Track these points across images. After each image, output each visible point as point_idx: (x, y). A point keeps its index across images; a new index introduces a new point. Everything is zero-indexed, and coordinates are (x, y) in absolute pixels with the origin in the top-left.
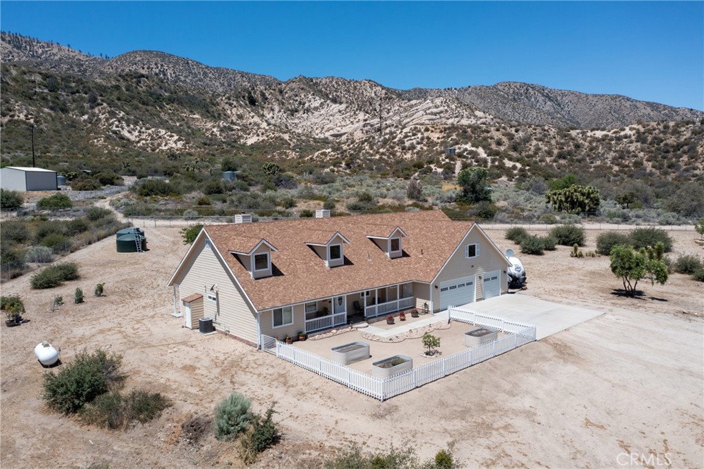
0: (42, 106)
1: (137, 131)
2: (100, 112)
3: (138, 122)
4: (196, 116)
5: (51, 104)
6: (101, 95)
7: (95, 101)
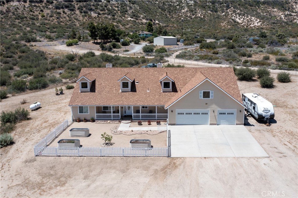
0: (208, 10)
1: (242, 18)
2: (230, 11)
3: (245, 14)
4: (275, 10)
5: (211, 9)
6: (232, 4)
7: (228, 7)
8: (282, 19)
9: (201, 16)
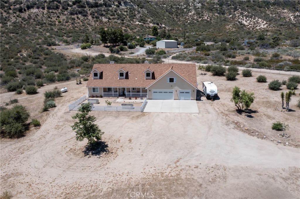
0: (215, 13)
1: (249, 21)
2: (237, 13)
3: (252, 16)
4: (285, 11)
5: (218, 12)
6: (240, 6)
7: (236, 9)
8: (291, 20)
9: (207, 19)
